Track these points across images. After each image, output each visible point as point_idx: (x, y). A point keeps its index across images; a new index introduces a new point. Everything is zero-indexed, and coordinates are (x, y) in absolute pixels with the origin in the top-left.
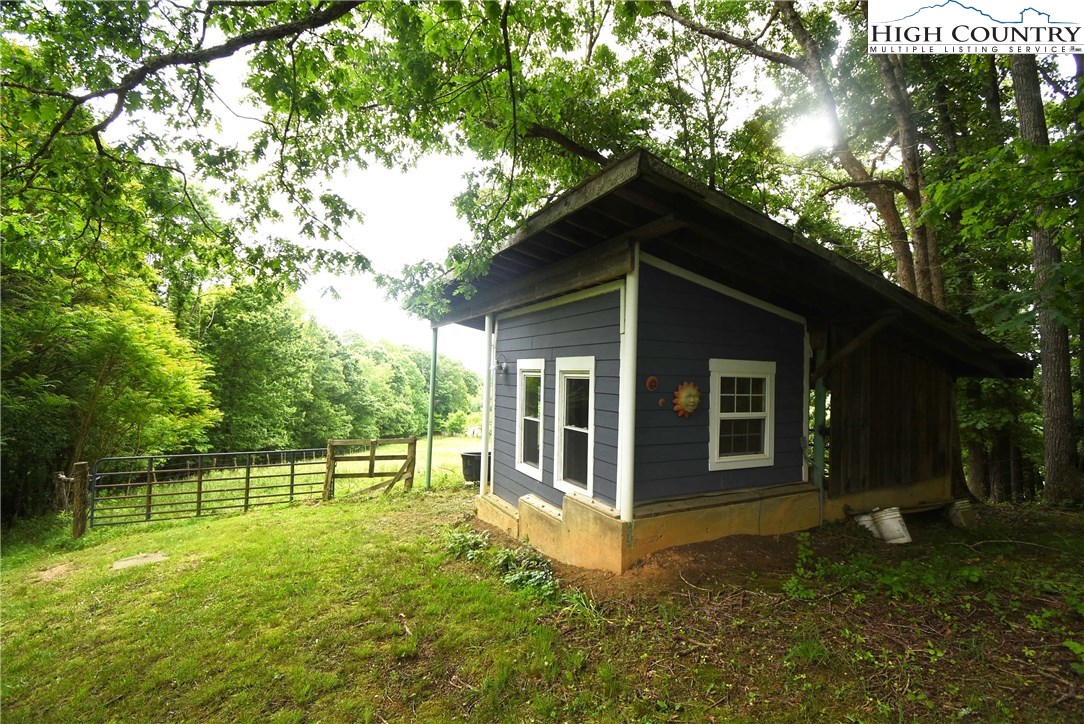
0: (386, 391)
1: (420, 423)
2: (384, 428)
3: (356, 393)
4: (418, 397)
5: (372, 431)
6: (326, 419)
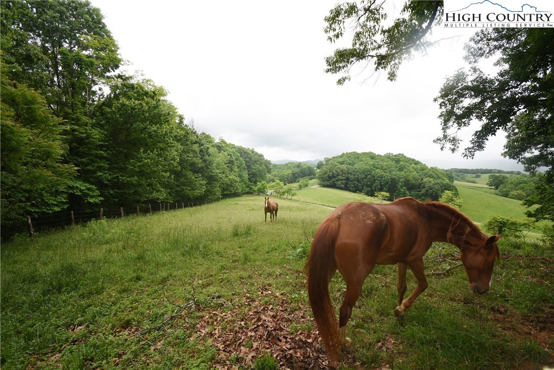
0: (225, 168)
1: (243, 188)
2: (224, 190)
3: (208, 168)
4: (241, 173)
5: (218, 191)
6: (190, 183)
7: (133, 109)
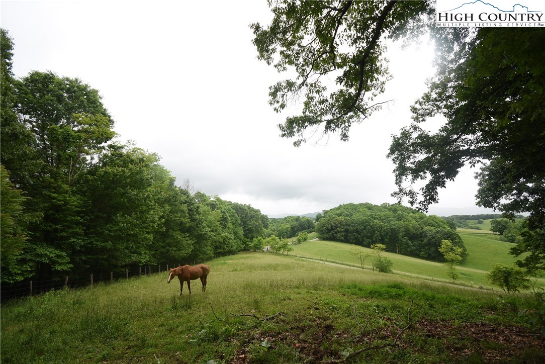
0: (217, 226)
1: (238, 244)
2: (216, 248)
3: (198, 227)
4: (236, 229)
5: (209, 251)
6: (177, 245)
7: (115, 175)
